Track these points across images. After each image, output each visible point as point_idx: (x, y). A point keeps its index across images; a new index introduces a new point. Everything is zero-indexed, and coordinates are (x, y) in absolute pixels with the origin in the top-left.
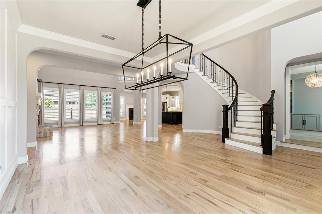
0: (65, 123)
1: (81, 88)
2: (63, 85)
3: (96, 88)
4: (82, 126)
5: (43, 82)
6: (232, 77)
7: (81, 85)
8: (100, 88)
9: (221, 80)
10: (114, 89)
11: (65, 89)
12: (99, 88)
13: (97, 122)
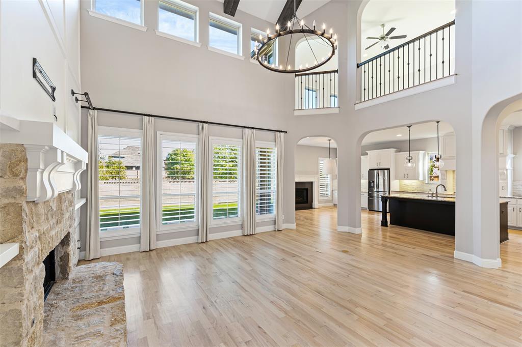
0: (159, 237)
1: (202, 128)
2: (153, 118)
3: (240, 130)
4: (206, 241)
5: (94, 109)
7: (201, 122)
8: (250, 130)
10: (282, 134)
11: (159, 133)
12: (247, 129)
13: (242, 227)
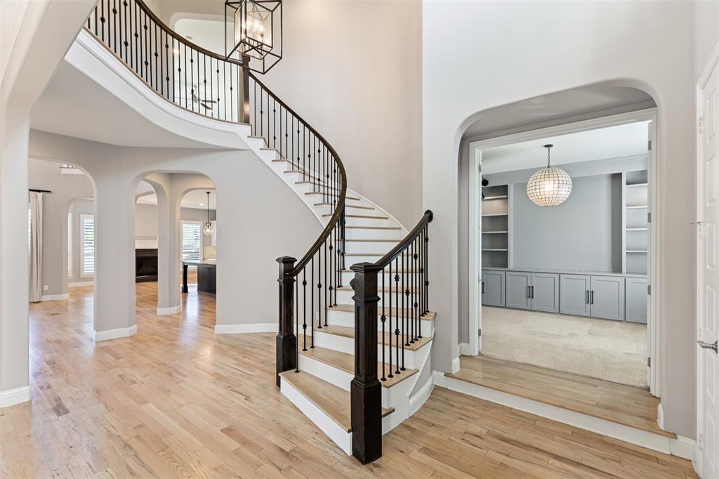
6: (330, 149)
9: (301, 158)
